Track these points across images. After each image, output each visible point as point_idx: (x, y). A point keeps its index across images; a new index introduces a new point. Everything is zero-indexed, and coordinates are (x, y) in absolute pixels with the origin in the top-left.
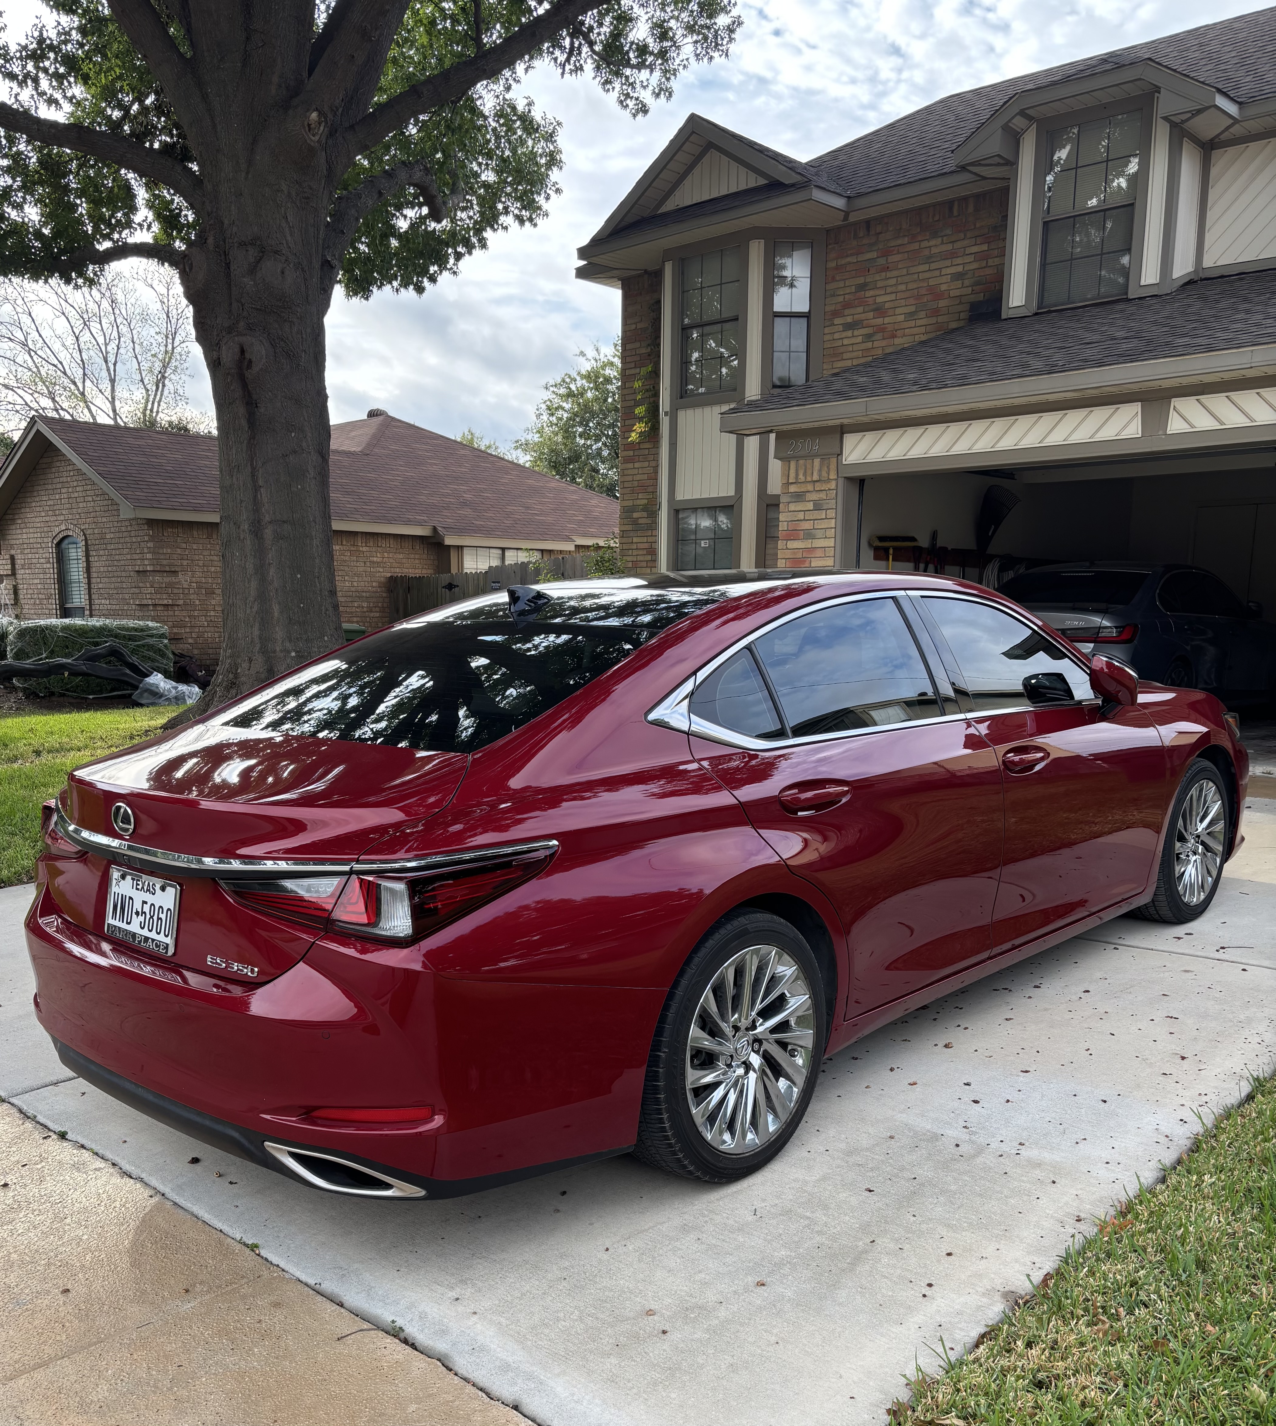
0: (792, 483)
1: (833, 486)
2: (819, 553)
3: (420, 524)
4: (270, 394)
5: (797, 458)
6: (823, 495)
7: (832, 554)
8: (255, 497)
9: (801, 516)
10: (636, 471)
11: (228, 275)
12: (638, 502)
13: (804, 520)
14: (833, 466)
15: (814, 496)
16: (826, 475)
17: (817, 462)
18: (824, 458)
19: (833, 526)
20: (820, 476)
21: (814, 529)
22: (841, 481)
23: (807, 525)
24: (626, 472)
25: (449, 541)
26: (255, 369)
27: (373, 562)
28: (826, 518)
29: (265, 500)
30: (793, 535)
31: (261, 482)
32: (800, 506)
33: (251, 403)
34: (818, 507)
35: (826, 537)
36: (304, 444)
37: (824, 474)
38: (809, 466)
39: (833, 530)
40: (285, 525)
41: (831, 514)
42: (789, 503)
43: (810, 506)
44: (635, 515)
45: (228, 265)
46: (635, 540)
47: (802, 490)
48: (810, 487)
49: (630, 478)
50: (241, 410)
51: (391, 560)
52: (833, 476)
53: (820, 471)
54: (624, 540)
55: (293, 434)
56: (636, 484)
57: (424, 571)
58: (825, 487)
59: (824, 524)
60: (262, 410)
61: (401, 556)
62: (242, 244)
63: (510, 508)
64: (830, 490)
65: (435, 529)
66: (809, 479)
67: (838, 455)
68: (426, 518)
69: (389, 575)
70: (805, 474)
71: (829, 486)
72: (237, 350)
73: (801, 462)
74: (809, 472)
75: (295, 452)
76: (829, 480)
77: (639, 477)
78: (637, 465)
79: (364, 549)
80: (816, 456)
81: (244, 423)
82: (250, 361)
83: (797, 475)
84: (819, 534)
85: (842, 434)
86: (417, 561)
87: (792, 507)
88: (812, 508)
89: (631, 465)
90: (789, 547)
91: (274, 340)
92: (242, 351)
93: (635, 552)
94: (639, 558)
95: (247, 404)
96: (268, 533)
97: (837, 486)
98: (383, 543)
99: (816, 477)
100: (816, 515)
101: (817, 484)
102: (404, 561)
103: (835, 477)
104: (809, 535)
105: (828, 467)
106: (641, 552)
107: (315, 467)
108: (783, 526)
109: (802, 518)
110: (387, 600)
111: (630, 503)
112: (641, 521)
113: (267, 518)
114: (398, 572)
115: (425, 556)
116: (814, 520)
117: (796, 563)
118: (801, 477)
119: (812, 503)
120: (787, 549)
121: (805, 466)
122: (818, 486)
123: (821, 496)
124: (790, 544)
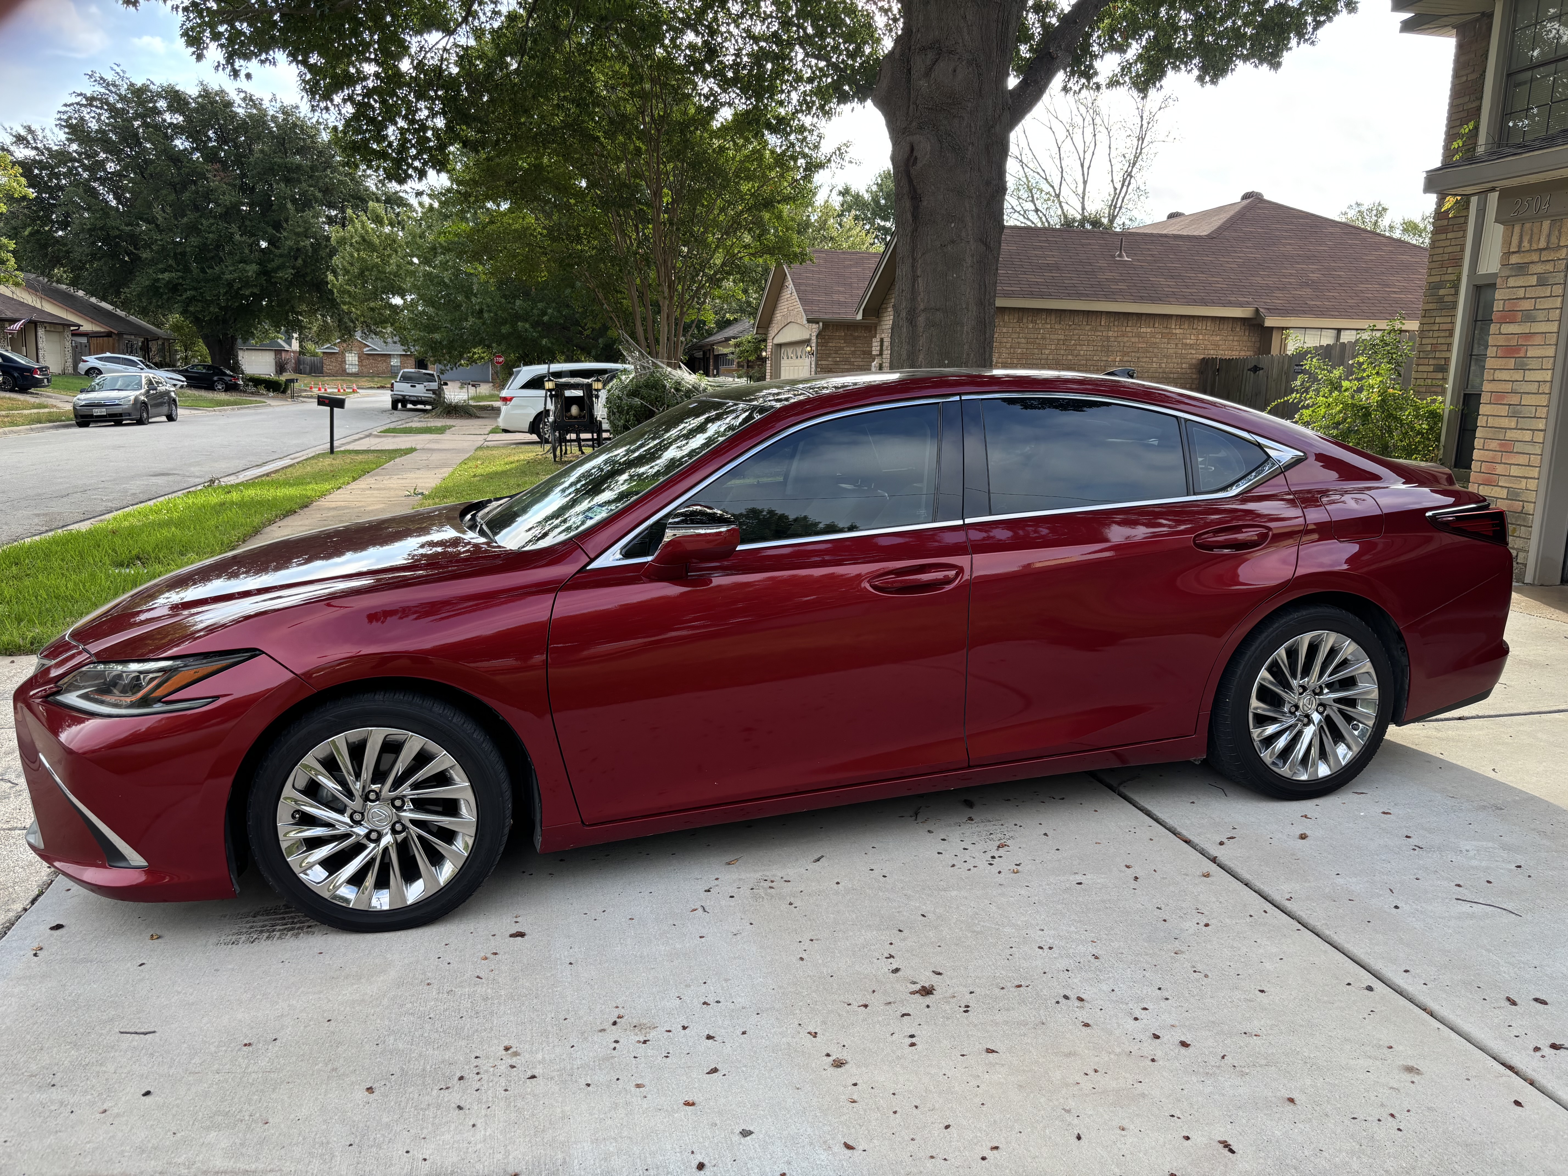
0: (1514, 253)
1: (1564, 255)
2: (1538, 340)
3: (1240, 305)
4: (933, 187)
5: (1523, 221)
6: (1549, 267)
7: (1554, 341)
8: (914, 286)
9: (1521, 293)
10: (1448, 243)
11: (909, 81)
12: (1447, 277)
13: (1525, 298)
14: (1565, 229)
15: (1539, 268)
16: (1557, 241)
17: (1546, 224)
18: (1554, 219)
19: (1559, 305)
20: (1548, 242)
21: (1535, 309)
23: (1527, 305)
24: (1437, 244)
25: (1270, 322)
26: (919, 165)
27: (1186, 344)
28: (1551, 296)
29: (921, 289)
30: (1509, 317)
31: (919, 273)
32: (1521, 281)
33: (915, 197)
34: (1542, 282)
35: (1549, 320)
36: (963, 234)
38: (1536, 230)
39: (1558, 311)
40: (938, 313)
41: (1558, 290)
42: (1508, 277)
43: (1534, 280)
44: (1442, 292)
45: (909, 71)
46: (1438, 320)
47: (1526, 261)
48: (1535, 257)
49: (1441, 251)
50: (908, 204)
51: (1206, 343)
52: (1564, 242)
53: (1549, 236)
54: (1426, 320)
55: (953, 225)
56: (1446, 257)
57: (1242, 353)
58: (1552, 256)
59: (1548, 303)
60: (925, 203)
61: (1218, 338)
62: (923, 49)
63: (1362, 287)
64: (1558, 259)
65: (1257, 311)
66: (1535, 247)
68: (1251, 300)
69: (1202, 356)
70: (1530, 242)
71: (1558, 255)
72: (908, 149)
73: (1527, 225)
74: (1535, 238)
75: (953, 242)
76: (1559, 247)
77: (1450, 249)
78: (1450, 236)
79: (1178, 331)
80: (1546, 217)
81: (909, 216)
82: (916, 158)
83: (1521, 241)
84: (1541, 315)
86: (1236, 343)
87: (1512, 282)
88: (1535, 284)
89: (1443, 236)
90: (1503, 331)
91: (941, 136)
92: (912, 149)
93: (1436, 334)
94: (1441, 341)
95: (912, 198)
96: (921, 320)
98: (1200, 326)
99: (1542, 244)
100: (1540, 291)
101: (1544, 253)
102: (1220, 343)
103: (1567, 243)
104: (1529, 317)
105: (1560, 230)
106: (1443, 334)
107: (973, 256)
108: (1498, 306)
109: (1522, 296)
110: (1196, 382)
111: (1437, 279)
112: (1446, 299)
113: (922, 307)
114: (1212, 353)
115: (1245, 338)
116: (1536, 298)
117: (1510, 351)
118: (1526, 244)
119: (1536, 276)
120: (1500, 334)
121: (1532, 230)
122: (1545, 256)
123: (1548, 267)
124: (1505, 328)
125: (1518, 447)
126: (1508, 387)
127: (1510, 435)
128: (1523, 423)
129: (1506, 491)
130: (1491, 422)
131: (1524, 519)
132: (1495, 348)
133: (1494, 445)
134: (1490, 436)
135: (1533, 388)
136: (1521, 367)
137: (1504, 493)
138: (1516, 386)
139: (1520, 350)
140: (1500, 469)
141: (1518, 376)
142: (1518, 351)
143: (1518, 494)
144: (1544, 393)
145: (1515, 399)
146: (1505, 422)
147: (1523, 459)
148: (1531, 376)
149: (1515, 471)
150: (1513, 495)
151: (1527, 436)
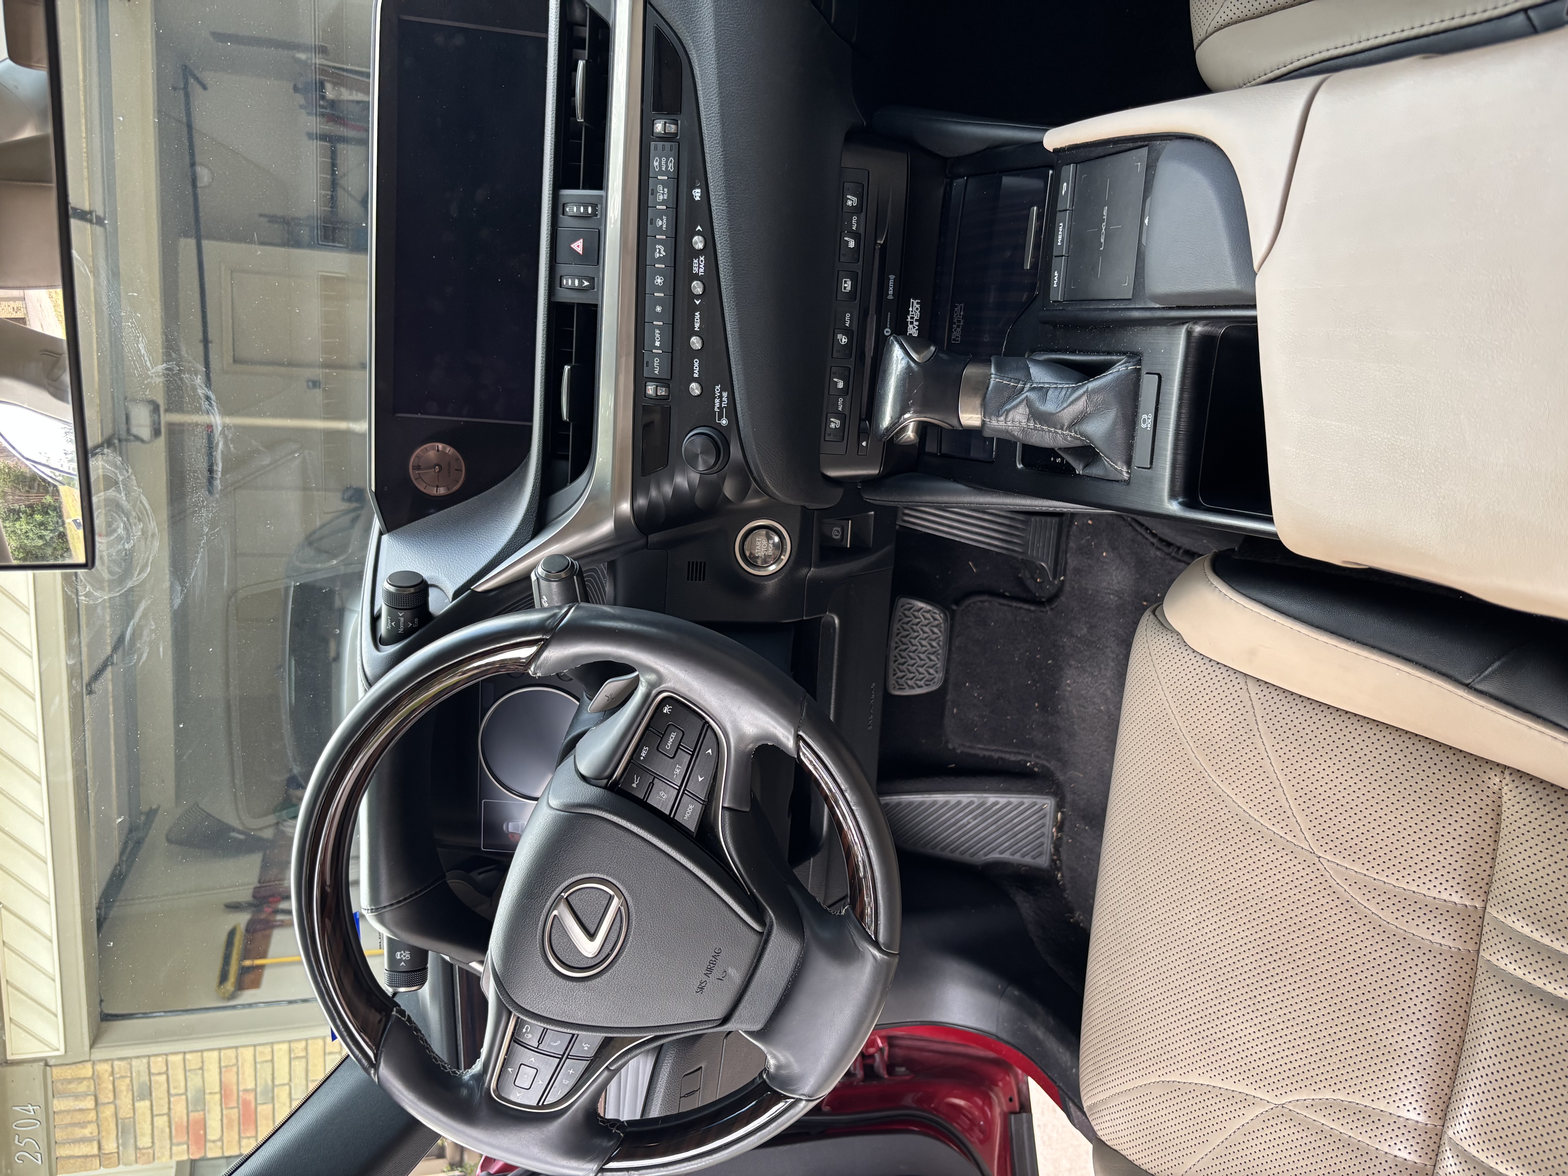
0: (100, 1148)
1: (107, 1067)
2: (231, 1077)
5: (51, 1144)
6: (123, 1085)
7: (231, 1053)
9: (161, 1122)
13: (169, 1115)
14: (68, 1073)
15: (125, 1100)
16: (85, 1083)
17: (58, 1105)
18: (50, 1091)
19: (179, 1057)
20: (85, 1095)
21: (185, 1093)
22: (97, 1054)
23: (179, 1109)
28: (166, 1073)
30: (196, 1130)
32: (144, 1126)
34: (145, 1092)
35: (202, 1069)
37: (82, 1088)
38: (68, 1120)
39: (188, 1056)
41: (158, 1065)
42: (136, 1148)
43: (143, 1106)
47: (113, 1126)
48: (108, 1111)
52: (86, 1071)
53: (77, 1096)
58: (107, 1083)
59: (178, 1075)
64: (112, 1073)
66: (92, 1115)
67: (47, 1065)
70: (83, 1125)
71: (106, 1075)
73: (59, 1135)
74: (79, 1117)
76: (95, 1078)
80: (47, 1106)
83: (83, 1140)
84: (195, 1081)
85: (6, 1063)
87: (145, 1141)
88: (147, 1103)
90: (218, 1136)
97: (106, 1061)
99: (89, 1103)
100: (159, 1093)
101: (102, 1099)
103: (89, 1065)
104: (199, 1101)
105: (70, 1081)
109: (165, 1118)
116: (169, 1095)
117: (248, 1117)
118: (88, 1131)
119: (137, 1104)
120: (221, 1139)
121: (67, 1126)
122: (106, 1097)
123: (124, 1088)
124: (214, 1130)
135: (299, 1066)
136: (270, 1094)
139: (245, 1101)
142: (246, 1103)
144: (306, 1048)
148: (282, 1076)
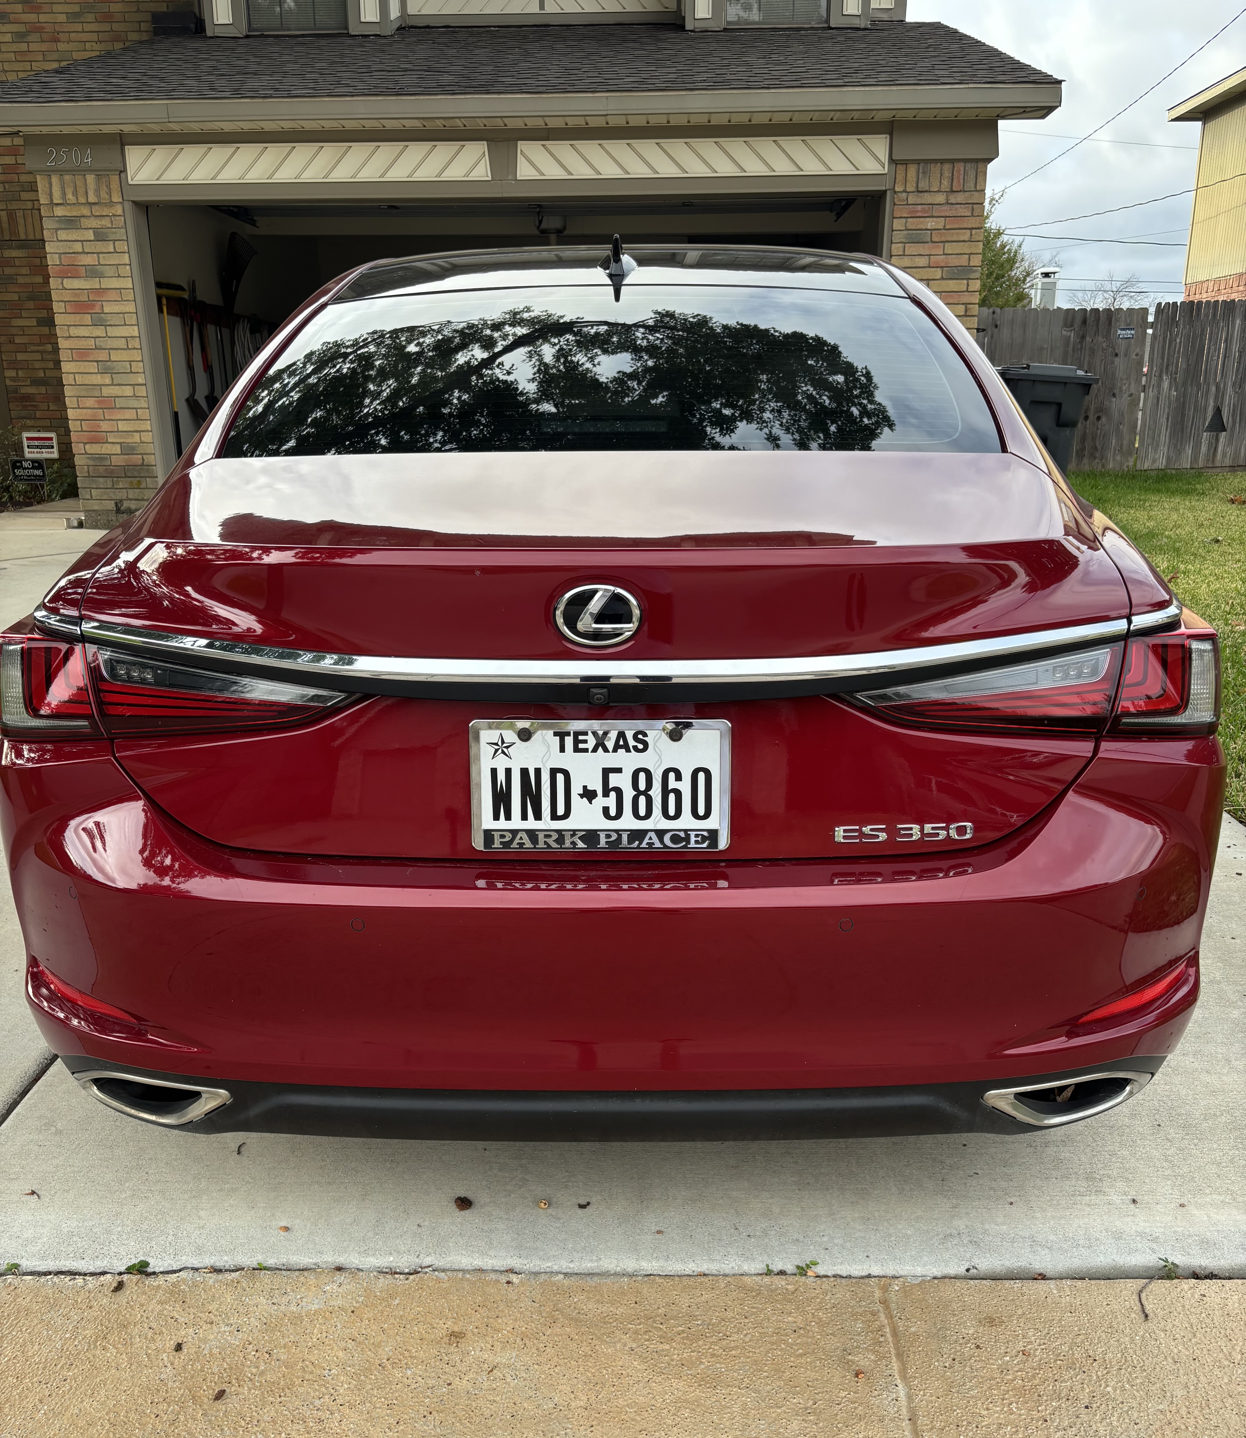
0: (57, 204)
1: (119, 212)
2: (113, 296)
5: (61, 172)
6: (106, 222)
7: (130, 297)
9: (78, 247)
13: (83, 252)
14: (115, 186)
15: (95, 223)
16: (107, 197)
17: (91, 178)
18: (102, 175)
19: (127, 261)
20: (98, 197)
21: (99, 264)
22: (128, 206)
23: (88, 260)
28: (116, 252)
30: (71, 271)
32: (73, 235)
34: (100, 236)
35: (119, 276)
37: (104, 195)
38: (79, 184)
39: (128, 267)
41: (122, 246)
42: (57, 229)
43: (90, 235)
47: (75, 214)
48: (86, 211)
52: (116, 198)
53: (97, 191)
58: (107, 211)
59: (114, 260)
64: (115, 216)
66: (82, 200)
67: (121, 172)
70: (75, 193)
71: (114, 212)
73: (68, 178)
74: (81, 191)
76: (111, 204)
80: (90, 171)
83: (64, 194)
84: (109, 271)
85: (123, 145)
87: (63, 235)
88: (93, 238)
90: (66, 286)
97: (124, 211)
99: (92, 199)
100: (100, 246)
101: (95, 208)
103: (121, 200)
104: (95, 272)
105: (109, 187)
108: (53, 260)
109: (81, 250)
116: (98, 253)
117: (81, 307)
118: (71, 197)
119: (91, 231)
120: (64, 288)
121: (75, 184)
122: (97, 210)
123: (103, 223)
124: (68, 283)
125: (119, 402)
126: (91, 343)
127: (106, 391)
128: (118, 379)
129: (118, 447)
130: (80, 379)
131: (148, 471)
132: (63, 304)
133: (90, 402)
134: (83, 393)
135: (122, 343)
136: (99, 322)
137: (117, 449)
138: (100, 342)
139: (94, 306)
140: (105, 426)
141: (99, 331)
142: (92, 307)
143: (133, 448)
144: (134, 348)
145: (103, 356)
146: (97, 379)
147: (130, 414)
148: (113, 331)
149: (122, 426)
150: (128, 450)
151: (128, 391)
